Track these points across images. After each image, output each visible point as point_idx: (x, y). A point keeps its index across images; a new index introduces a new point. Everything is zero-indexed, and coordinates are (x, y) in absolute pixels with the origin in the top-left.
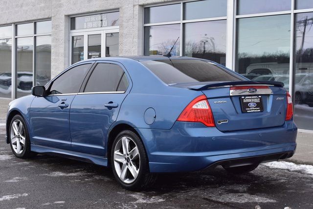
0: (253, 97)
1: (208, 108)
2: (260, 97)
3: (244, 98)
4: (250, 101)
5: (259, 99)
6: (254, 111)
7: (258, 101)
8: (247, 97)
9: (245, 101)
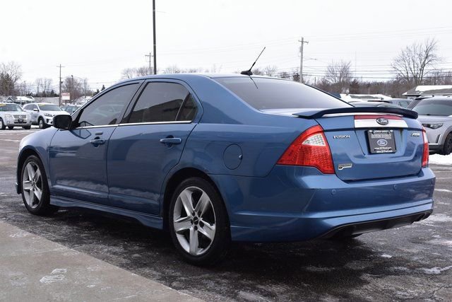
0: (382, 132)
1: (325, 145)
2: (391, 131)
3: (372, 133)
4: (380, 136)
5: (391, 135)
6: (384, 151)
7: (389, 137)
8: (375, 131)
9: (373, 136)
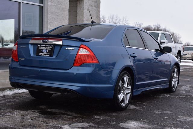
0: (46, 46)
2: (53, 46)
3: (40, 46)
4: (44, 48)
5: (51, 48)
6: (44, 55)
7: (50, 49)
8: (42, 46)
9: (40, 48)
